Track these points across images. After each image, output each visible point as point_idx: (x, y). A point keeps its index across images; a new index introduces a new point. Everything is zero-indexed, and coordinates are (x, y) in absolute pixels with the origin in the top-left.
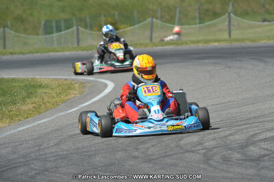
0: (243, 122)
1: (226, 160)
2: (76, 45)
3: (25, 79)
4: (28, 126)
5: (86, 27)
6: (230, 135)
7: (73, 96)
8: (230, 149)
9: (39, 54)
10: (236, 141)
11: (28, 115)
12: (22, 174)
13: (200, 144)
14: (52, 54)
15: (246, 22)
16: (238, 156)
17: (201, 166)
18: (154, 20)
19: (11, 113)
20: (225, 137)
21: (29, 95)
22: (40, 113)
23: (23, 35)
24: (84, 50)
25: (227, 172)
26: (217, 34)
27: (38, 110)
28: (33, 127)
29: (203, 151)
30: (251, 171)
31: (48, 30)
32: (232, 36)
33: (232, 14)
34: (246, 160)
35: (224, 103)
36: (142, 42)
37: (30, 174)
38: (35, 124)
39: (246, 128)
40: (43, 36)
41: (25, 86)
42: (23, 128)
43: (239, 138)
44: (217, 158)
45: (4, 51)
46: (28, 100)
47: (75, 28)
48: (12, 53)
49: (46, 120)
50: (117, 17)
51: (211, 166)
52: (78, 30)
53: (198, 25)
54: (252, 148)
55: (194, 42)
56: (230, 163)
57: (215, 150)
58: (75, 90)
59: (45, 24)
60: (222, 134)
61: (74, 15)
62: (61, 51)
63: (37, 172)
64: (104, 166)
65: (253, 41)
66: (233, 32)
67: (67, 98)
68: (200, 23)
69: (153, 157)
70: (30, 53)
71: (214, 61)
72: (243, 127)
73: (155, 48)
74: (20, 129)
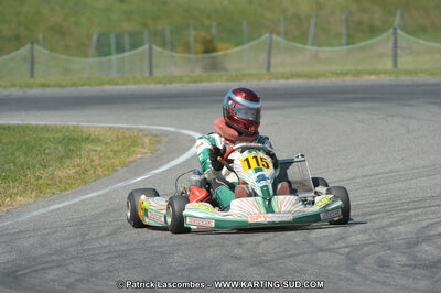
0: (411, 205)
1: (383, 264)
2: (147, 74)
3: (63, 127)
4: (66, 203)
5: (164, 45)
6: (391, 225)
7: (139, 156)
8: (390, 248)
9: (86, 88)
10: (400, 234)
11: (67, 186)
12: (54, 281)
13: (342, 238)
14: (109, 89)
15: (422, 43)
16: (402, 259)
17: (343, 274)
18: (275, 37)
19: (41, 181)
20: (383, 228)
21: (69, 154)
22: (85, 183)
23: (63, 57)
24: (160, 82)
25: (383, 284)
26: (375, 62)
27: (83, 177)
28: (75, 204)
29: (347, 250)
30: (423, 284)
31: (103, 49)
32: (400, 66)
33: (399, 31)
34: (415, 267)
35: (382, 173)
36: (253, 71)
37: (67, 280)
38: (78, 200)
39: (418, 215)
40: (96, 59)
41: (63, 139)
42: (58, 206)
43: (405, 230)
44: (369, 261)
45: (31, 81)
46: (68, 162)
47: (146, 46)
48: (43, 85)
49: (95, 194)
50: (214, 31)
51: (358, 274)
52: (151, 50)
53: (345, 48)
54: (426, 247)
55: (337, 74)
56: (388, 270)
57: (366, 249)
58: (143, 147)
59: (98, 40)
60: (378, 223)
61: (145, 25)
62: (123, 84)
63: (78, 277)
64: (187, 270)
65: (431, 74)
66: (400, 60)
67: (131, 159)
68: (348, 44)
69: (266, 258)
70: (73, 85)
71: (368, 105)
72: (412, 212)
73: (273, 82)
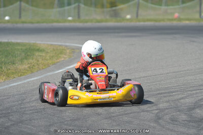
0: (195, 88)
1: (173, 120)
6: (182, 98)
7: (63, 59)
8: (179, 111)
10: (186, 103)
11: (21, 74)
16: (184, 117)
19: (9, 71)
20: (178, 100)
21: (27, 57)
22: (32, 72)
27: (31, 70)
28: (23, 83)
29: (157, 111)
34: (190, 121)
35: (183, 71)
38: (26, 81)
39: (197, 93)
41: (26, 50)
42: (14, 84)
43: (189, 101)
44: (167, 118)
46: (26, 61)
47: (77, 4)
54: (198, 111)
56: (177, 123)
57: (166, 111)
58: (65, 55)
60: (177, 97)
64: (71, 120)
67: (58, 61)
69: (113, 115)
70: (38, 22)
72: (194, 92)
74: (12, 85)
